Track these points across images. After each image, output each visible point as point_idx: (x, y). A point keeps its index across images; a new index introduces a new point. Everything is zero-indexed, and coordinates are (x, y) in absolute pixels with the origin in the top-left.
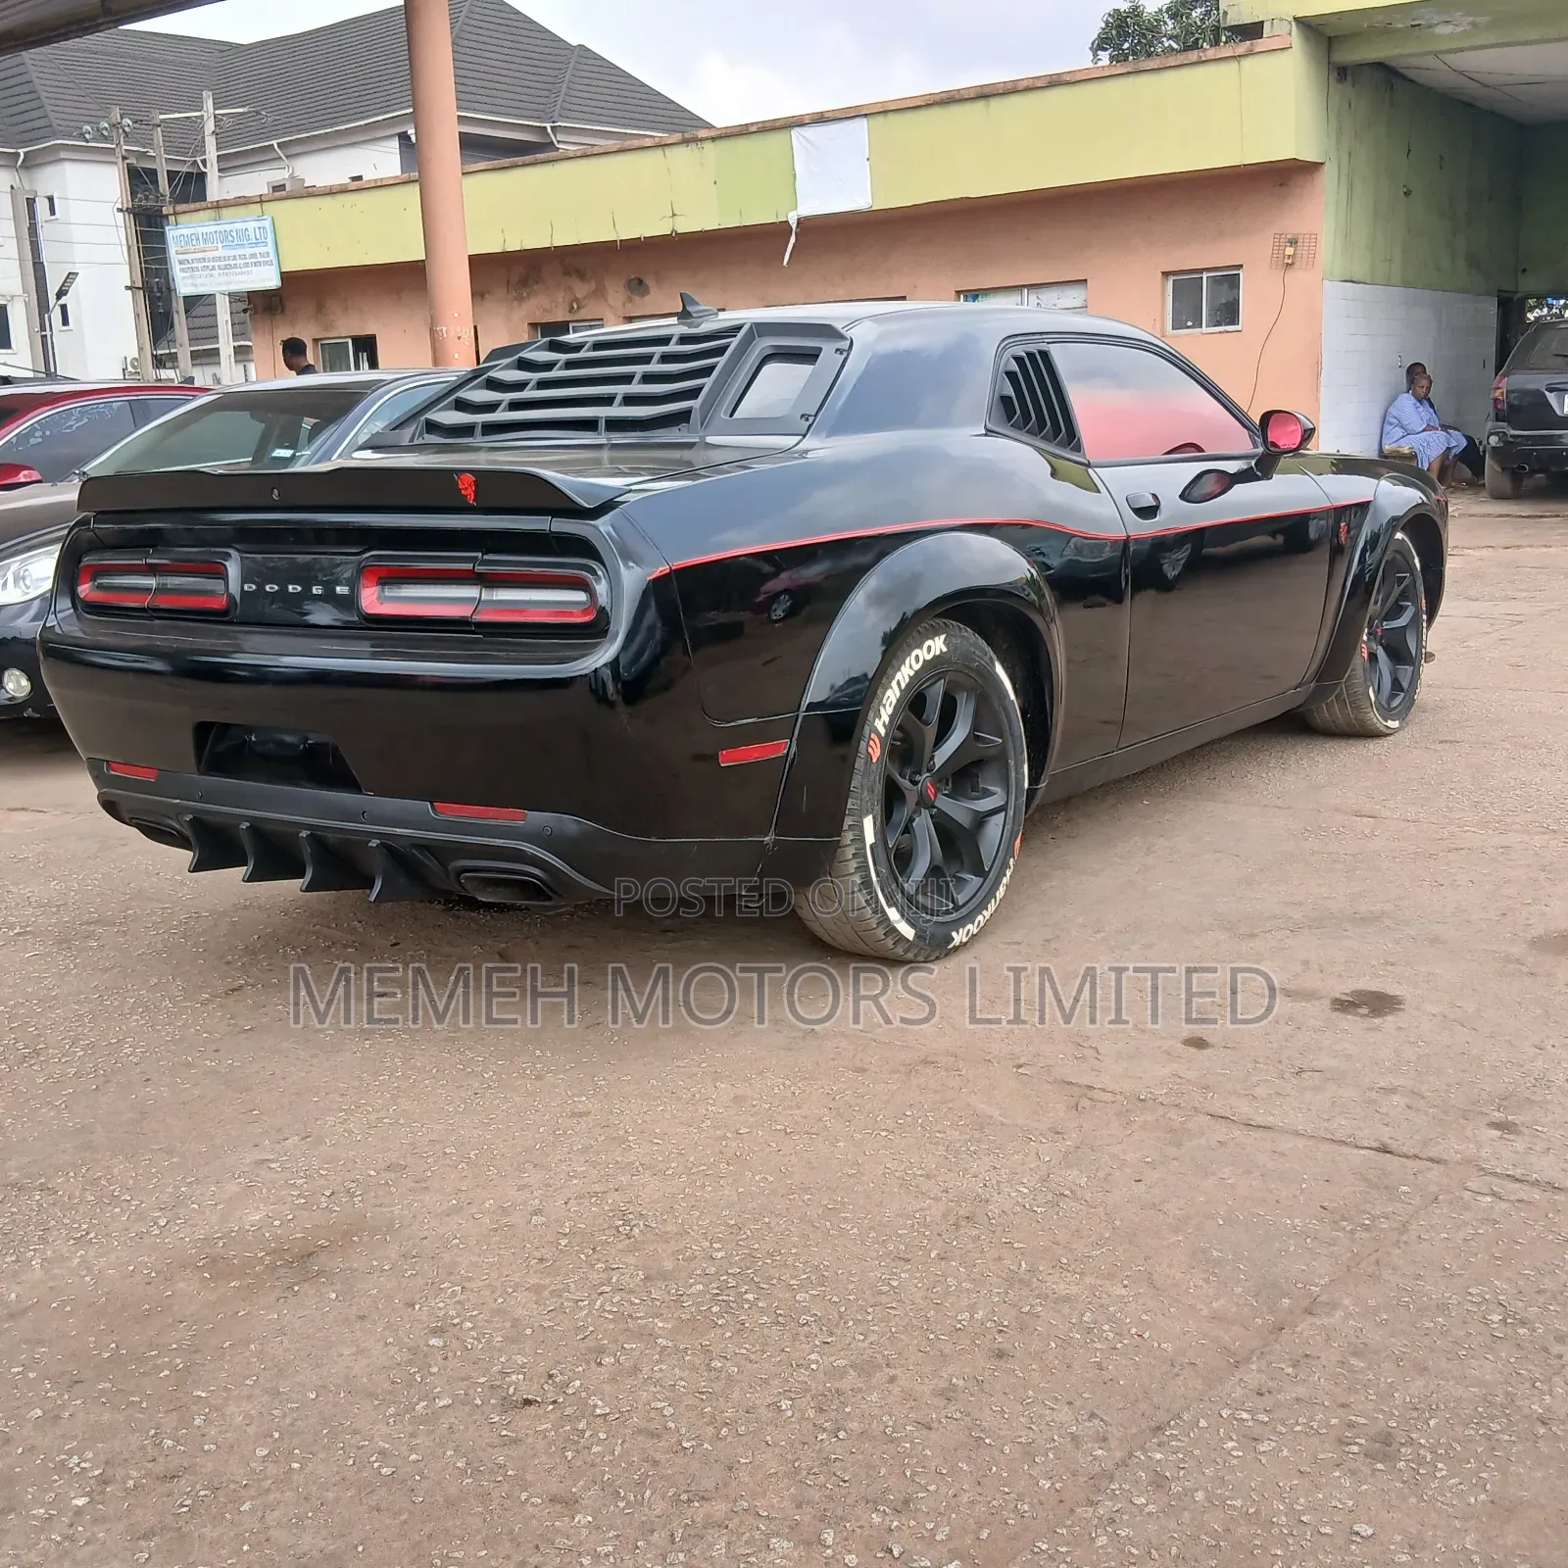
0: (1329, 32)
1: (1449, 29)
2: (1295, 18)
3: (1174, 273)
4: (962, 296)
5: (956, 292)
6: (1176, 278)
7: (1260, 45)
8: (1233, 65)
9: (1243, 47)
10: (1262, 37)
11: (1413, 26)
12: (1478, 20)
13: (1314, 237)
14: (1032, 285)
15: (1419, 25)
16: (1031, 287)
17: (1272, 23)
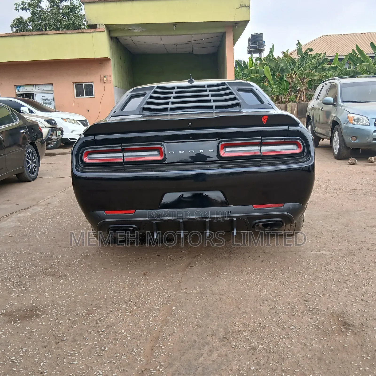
0: (111, 29)
1: (137, 31)
2: (105, 24)
3: (75, 83)
4: (16, 86)
5: (14, 85)
6: (76, 84)
7: (97, 30)
8: (90, 34)
9: (93, 30)
10: (97, 28)
11: (129, 29)
12: (143, 29)
13: (110, 76)
14: (36, 84)
15: (131, 29)
16: (36, 85)
17: (99, 25)
